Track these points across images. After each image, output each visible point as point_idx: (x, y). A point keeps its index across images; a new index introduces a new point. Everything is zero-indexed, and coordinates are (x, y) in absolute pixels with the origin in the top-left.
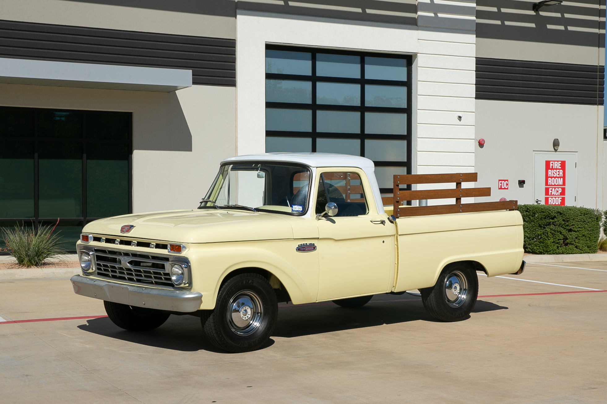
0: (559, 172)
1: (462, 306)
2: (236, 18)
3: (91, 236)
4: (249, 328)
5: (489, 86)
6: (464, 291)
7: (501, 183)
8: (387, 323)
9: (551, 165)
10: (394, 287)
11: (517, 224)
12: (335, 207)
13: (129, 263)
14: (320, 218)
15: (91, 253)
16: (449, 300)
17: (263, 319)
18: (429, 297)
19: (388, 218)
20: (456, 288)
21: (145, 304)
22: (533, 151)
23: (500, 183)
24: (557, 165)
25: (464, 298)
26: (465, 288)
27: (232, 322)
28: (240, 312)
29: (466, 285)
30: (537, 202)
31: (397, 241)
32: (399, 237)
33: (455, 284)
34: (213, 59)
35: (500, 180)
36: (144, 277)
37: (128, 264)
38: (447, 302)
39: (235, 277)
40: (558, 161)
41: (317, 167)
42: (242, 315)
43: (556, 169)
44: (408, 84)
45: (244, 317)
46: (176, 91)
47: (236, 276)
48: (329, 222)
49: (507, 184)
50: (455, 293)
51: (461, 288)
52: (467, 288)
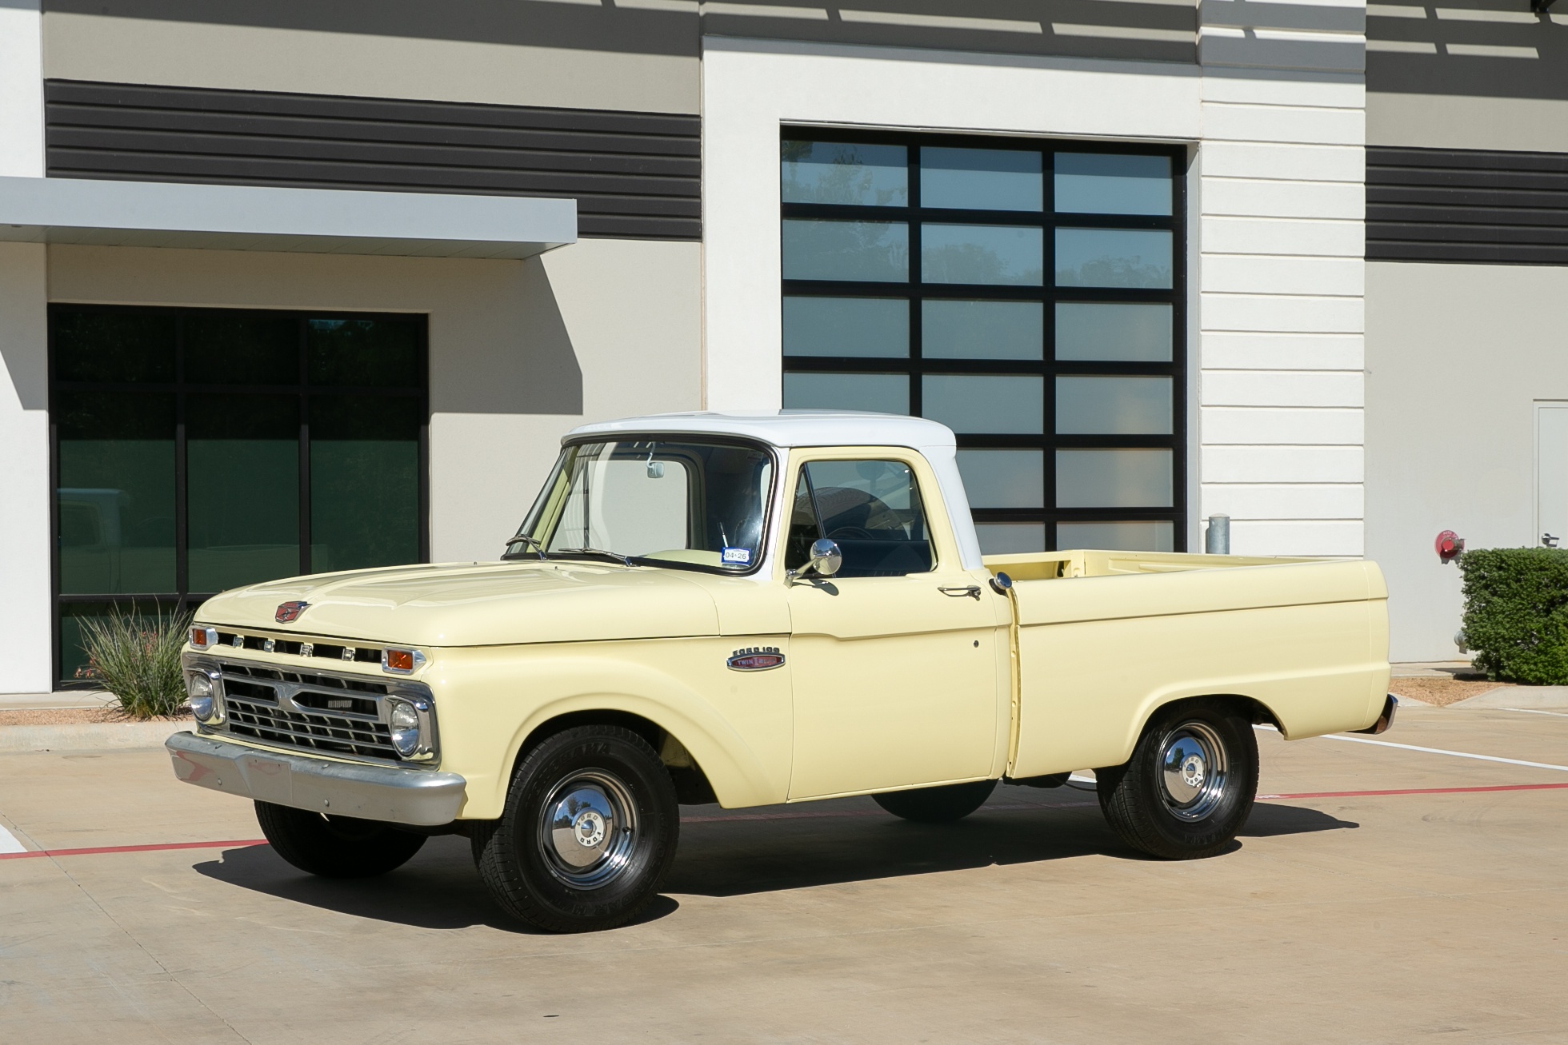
1: (1211, 816)
2: (701, 58)
3: (213, 630)
4: (602, 868)
5: (1404, 225)
6: (1219, 778)
8: (1000, 863)
10: (1011, 766)
11: (1369, 598)
12: (834, 552)
13: (295, 698)
14: (794, 581)
15: (213, 675)
16: (1173, 803)
17: (639, 844)
18: (1115, 791)
19: (991, 582)
20: (1192, 767)
21: (328, 805)
22: (1535, 400)
25: (1216, 796)
26: (1219, 769)
27: (552, 852)
28: (573, 827)
29: (1222, 761)
30: (1546, 541)
31: (1017, 643)
32: (1021, 632)
33: (1190, 759)
34: (641, 169)
36: (331, 737)
37: (293, 702)
38: (1167, 807)
39: (559, 735)
41: (791, 448)
42: (579, 836)
44: (1175, 224)
45: (586, 839)
46: (541, 256)
47: (562, 733)
48: (820, 591)
50: (1192, 782)
51: (1209, 767)
52: (1225, 770)
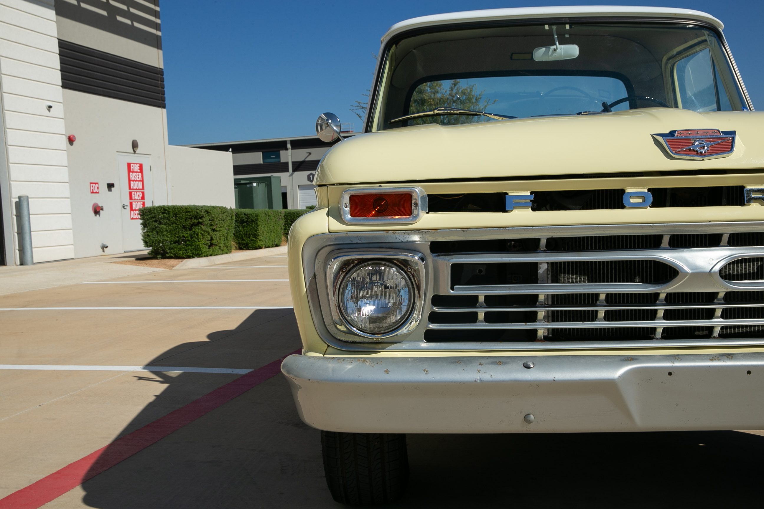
0: (138, 175)
7: (93, 186)
9: (132, 168)
22: (117, 152)
23: (91, 187)
24: (136, 168)
35: (91, 183)
40: (137, 164)
43: (136, 172)
49: (98, 188)
